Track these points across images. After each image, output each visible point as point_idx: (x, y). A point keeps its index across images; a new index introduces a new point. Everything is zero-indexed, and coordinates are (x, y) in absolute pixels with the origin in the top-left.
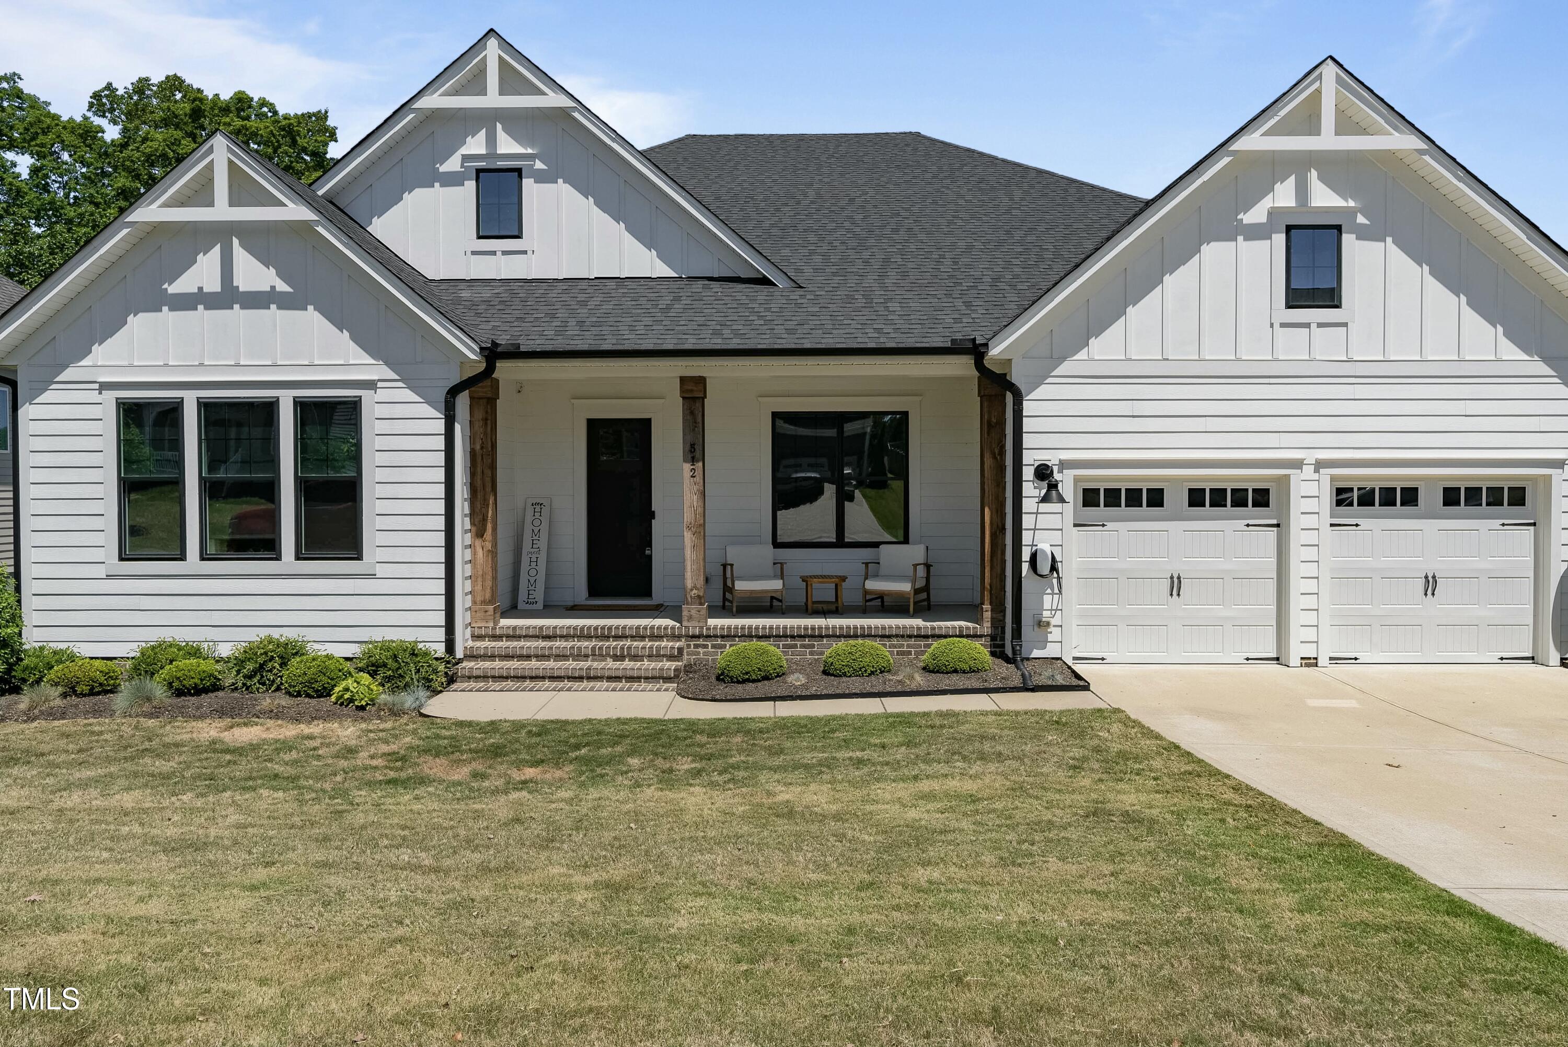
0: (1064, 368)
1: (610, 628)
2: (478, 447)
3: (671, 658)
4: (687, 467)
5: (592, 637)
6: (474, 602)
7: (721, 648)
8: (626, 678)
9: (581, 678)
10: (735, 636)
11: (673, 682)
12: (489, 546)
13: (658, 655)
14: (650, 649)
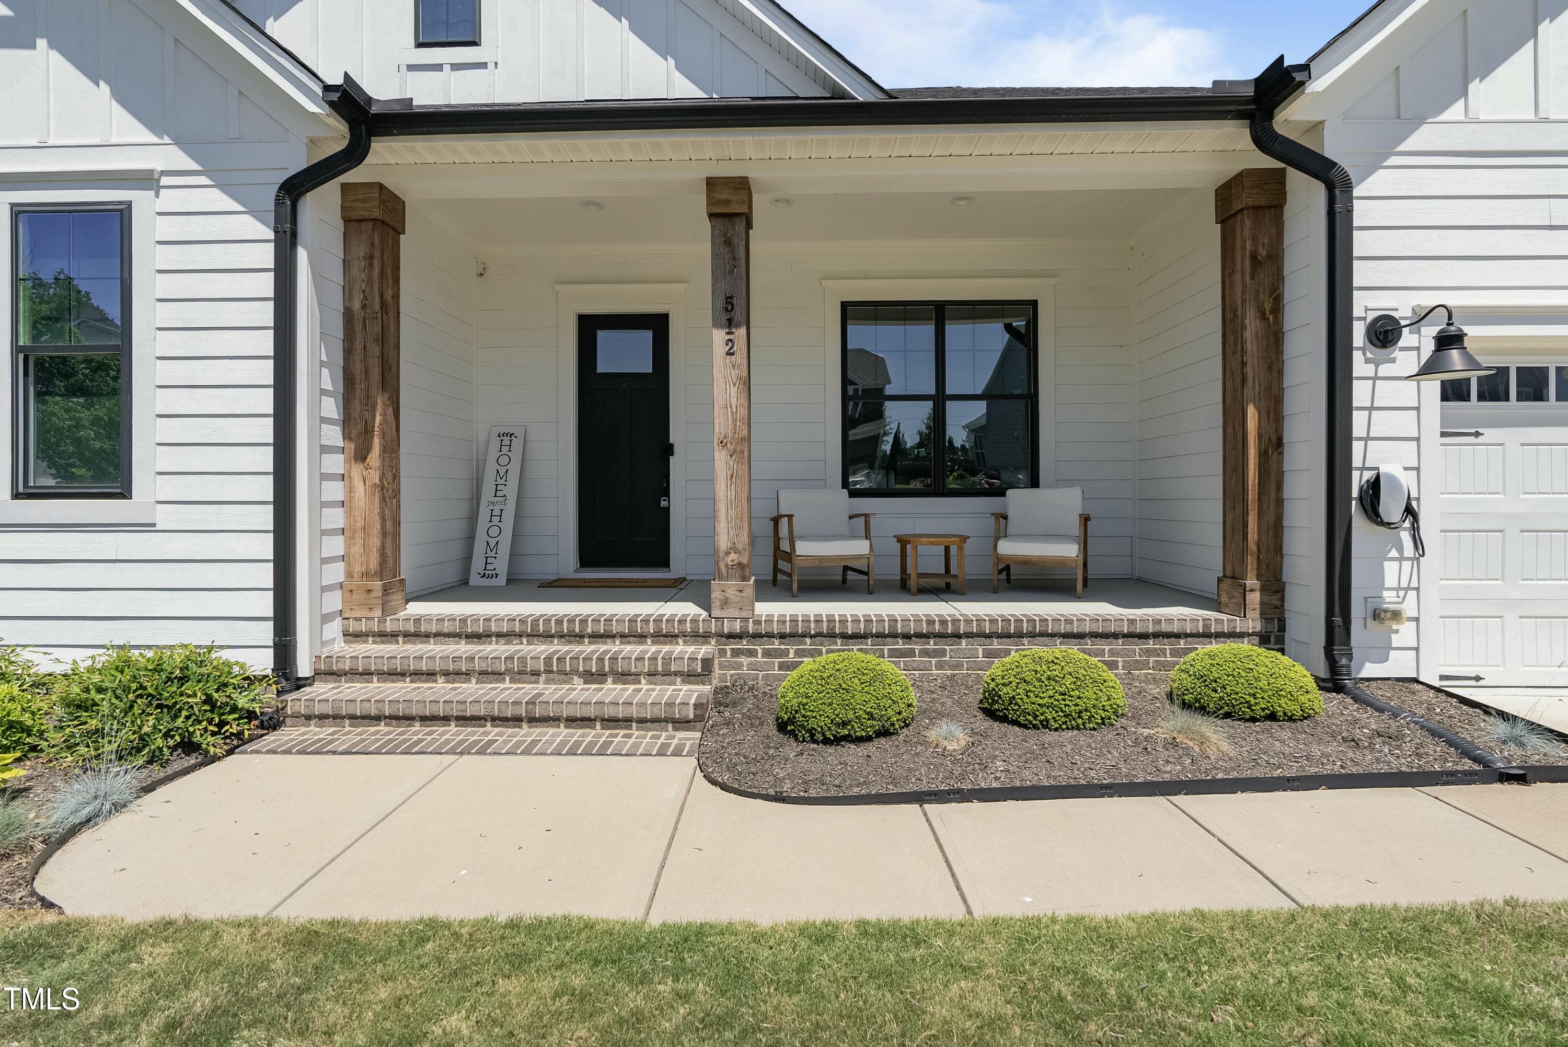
0: (1421, 138)
1: (584, 622)
2: (357, 305)
3: (690, 677)
4: (719, 336)
5: (552, 636)
6: (349, 575)
7: (780, 656)
8: (603, 720)
9: (516, 720)
10: (804, 636)
11: (693, 729)
12: (375, 476)
13: (667, 673)
14: (654, 659)
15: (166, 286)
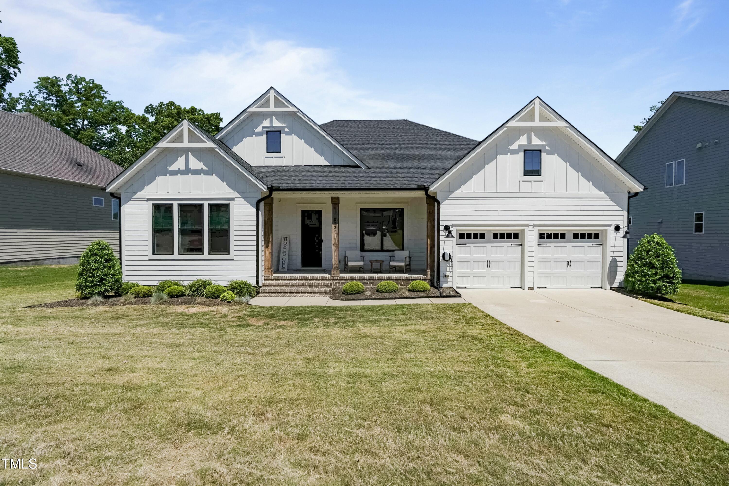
0: (453, 195)
2: (267, 219)
3: (328, 286)
4: (333, 226)
5: (303, 280)
6: (265, 269)
7: (344, 283)
8: (314, 293)
9: (299, 293)
10: (348, 280)
11: (329, 294)
12: (270, 251)
13: (324, 286)
14: (321, 283)
15: (236, 218)
